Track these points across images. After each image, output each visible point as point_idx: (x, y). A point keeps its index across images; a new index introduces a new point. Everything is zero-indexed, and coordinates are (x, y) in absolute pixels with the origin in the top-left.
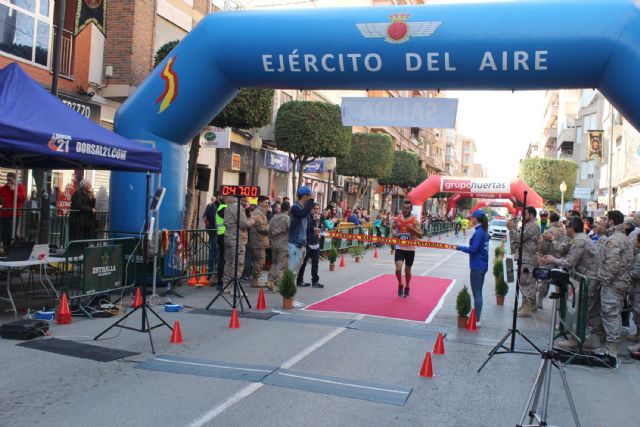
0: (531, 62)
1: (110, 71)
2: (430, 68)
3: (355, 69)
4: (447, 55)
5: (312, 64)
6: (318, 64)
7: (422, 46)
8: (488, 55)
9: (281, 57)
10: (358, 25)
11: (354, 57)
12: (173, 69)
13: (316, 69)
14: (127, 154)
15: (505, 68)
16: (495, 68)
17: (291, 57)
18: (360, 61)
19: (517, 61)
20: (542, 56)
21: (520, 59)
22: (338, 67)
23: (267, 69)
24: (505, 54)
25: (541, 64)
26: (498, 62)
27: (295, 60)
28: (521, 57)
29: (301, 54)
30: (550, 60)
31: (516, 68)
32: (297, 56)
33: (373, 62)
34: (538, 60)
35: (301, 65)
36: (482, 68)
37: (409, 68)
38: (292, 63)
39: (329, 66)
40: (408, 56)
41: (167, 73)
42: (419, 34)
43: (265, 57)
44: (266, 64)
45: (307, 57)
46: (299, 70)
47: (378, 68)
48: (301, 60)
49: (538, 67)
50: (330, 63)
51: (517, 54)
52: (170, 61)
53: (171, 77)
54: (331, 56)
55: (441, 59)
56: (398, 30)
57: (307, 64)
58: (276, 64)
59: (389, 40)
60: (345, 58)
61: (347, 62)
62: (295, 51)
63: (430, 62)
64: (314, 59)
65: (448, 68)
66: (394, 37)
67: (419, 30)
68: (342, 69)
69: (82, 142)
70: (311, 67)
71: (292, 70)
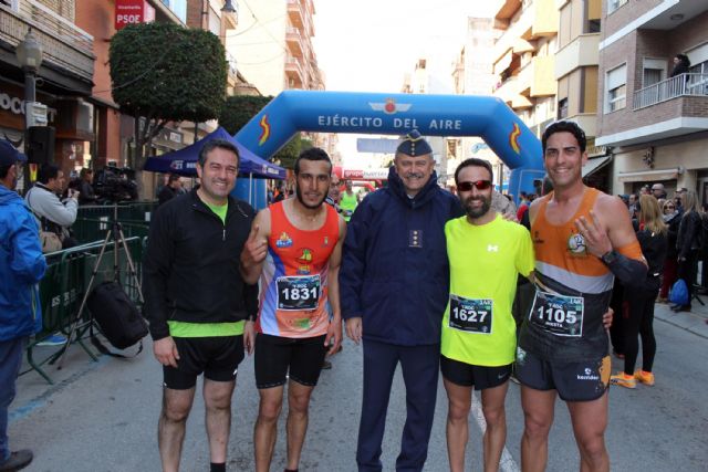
0: (453, 125)
2: (405, 126)
3: (368, 125)
4: (414, 121)
6: (349, 122)
7: (402, 116)
8: (434, 121)
9: (329, 118)
10: (371, 104)
11: (368, 120)
12: (267, 121)
13: (347, 125)
15: (441, 127)
16: (436, 128)
17: (334, 118)
18: (371, 122)
19: (447, 125)
20: (458, 123)
21: (449, 124)
22: (359, 124)
23: (320, 124)
24: (442, 121)
25: (458, 126)
26: (438, 125)
27: (336, 119)
29: (340, 116)
30: (462, 125)
31: (446, 127)
32: (338, 118)
33: (377, 122)
35: (340, 122)
36: (430, 127)
37: (395, 126)
38: (335, 121)
40: (395, 120)
41: (263, 124)
42: (401, 110)
43: (320, 117)
44: (320, 121)
45: (343, 118)
46: (338, 125)
47: (380, 124)
48: (340, 120)
49: (456, 128)
50: (355, 122)
51: (447, 121)
52: (265, 117)
53: (266, 126)
54: (356, 119)
55: (411, 122)
56: (390, 107)
58: (326, 121)
59: (386, 112)
60: (363, 120)
61: (364, 122)
62: (337, 115)
63: (406, 123)
64: (347, 120)
65: (414, 126)
66: (388, 111)
67: (401, 108)
68: (361, 125)
70: (345, 123)
71: (334, 124)
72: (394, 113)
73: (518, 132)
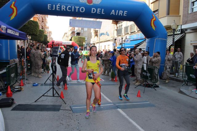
0: (123, 14)
2: (98, 13)
3: (77, 11)
4: (103, 10)
5: (64, 8)
7: (96, 7)
8: (113, 11)
9: (54, 5)
11: (77, 7)
12: (15, 5)
13: (65, 10)
14: (19, 34)
15: (117, 14)
16: (114, 14)
17: (57, 6)
18: (79, 9)
19: (120, 13)
20: (126, 12)
21: (121, 13)
22: (72, 10)
23: (49, 9)
24: (117, 11)
25: (125, 14)
26: (115, 13)
27: (58, 7)
28: (121, 12)
30: (127, 14)
31: (119, 15)
32: (59, 6)
33: (82, 10)
34: (125, 13)
35: (60, 8)
36: (111, 14)
37: (92, 12)
38: (57, 8)
39: (69, 9)
40: (93, 9)
41: (12, 6)
42: (96, 3)
43: (49, 5)
44: (49, 7)
45: (62, 6)
46: (59, 10)
47: (84, 11)
48: (60, 7)
49: (124, 15)
50: (69, 8)
51: (120, 11)
53: (15, 8)
54: (70, 7)
55: (101, 11)
56: (90, 1)
58: (52, 7)
59: (87, 4)
60: (74, 7)
61: (75, 9)
62: (59, 4)
63: (98, 11)
64: (65, 7)
65: (102, 13)
66: (89, 3)
68: (73, 11)
69: (9, 29)
70: (63, 9)
71: (57, 9)
72: (91, 4)
73: (154, 19)
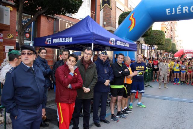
1: (105, 23)
5: (187, 10)
6: (189, 10)
9: (174, 9)
13: (188, 12)
14: (129, 45)
17: (178, 9)
23: (167, 14)
32: (180, 8)
35: (182, 11)
38: (178, 11)
41: (131, 18)
43: (167, 10)
44: (167, 12)
46: (180, 13)
48: (182, 9)
52: (132, 14)
53: (133, 20)
57: (184, 10)
62: (180, 6)
64: (187, 8)
69: (118, 41)
70: (185, 11)
71: (178, 13)
